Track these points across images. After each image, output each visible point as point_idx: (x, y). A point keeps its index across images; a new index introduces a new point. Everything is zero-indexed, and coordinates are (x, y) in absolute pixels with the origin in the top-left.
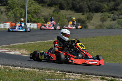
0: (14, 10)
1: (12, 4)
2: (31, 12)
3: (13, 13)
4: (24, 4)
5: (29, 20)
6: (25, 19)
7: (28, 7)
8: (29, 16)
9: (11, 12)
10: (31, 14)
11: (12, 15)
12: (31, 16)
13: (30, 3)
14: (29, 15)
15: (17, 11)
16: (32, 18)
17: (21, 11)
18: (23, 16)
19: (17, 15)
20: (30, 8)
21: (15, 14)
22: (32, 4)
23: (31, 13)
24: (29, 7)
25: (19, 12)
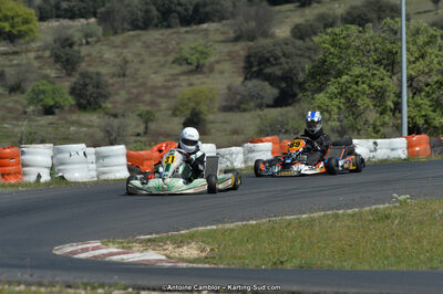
0: (345, 78)
1: (332, 50)
2: (427, 85)
3: (341, 94)
4: (389, 47)
5: (420, 122)
6: (401, 118)
7: (409, 62)
8: (418, 105)
9: (332, 89)
10: (428, 95)
11: (336, 102)
12: (426, 101)
13: (422, 39)
14: (418, 100)
15: (357, 83)
16: (432, 115)
17: (376, 83)
18: (390, 104)
19: (360, 102)
20: (420, 65)
21: (348, 99)
22: (427, 44)
23: (427, 89)
24: (417, 59)
25: (370, 87)
